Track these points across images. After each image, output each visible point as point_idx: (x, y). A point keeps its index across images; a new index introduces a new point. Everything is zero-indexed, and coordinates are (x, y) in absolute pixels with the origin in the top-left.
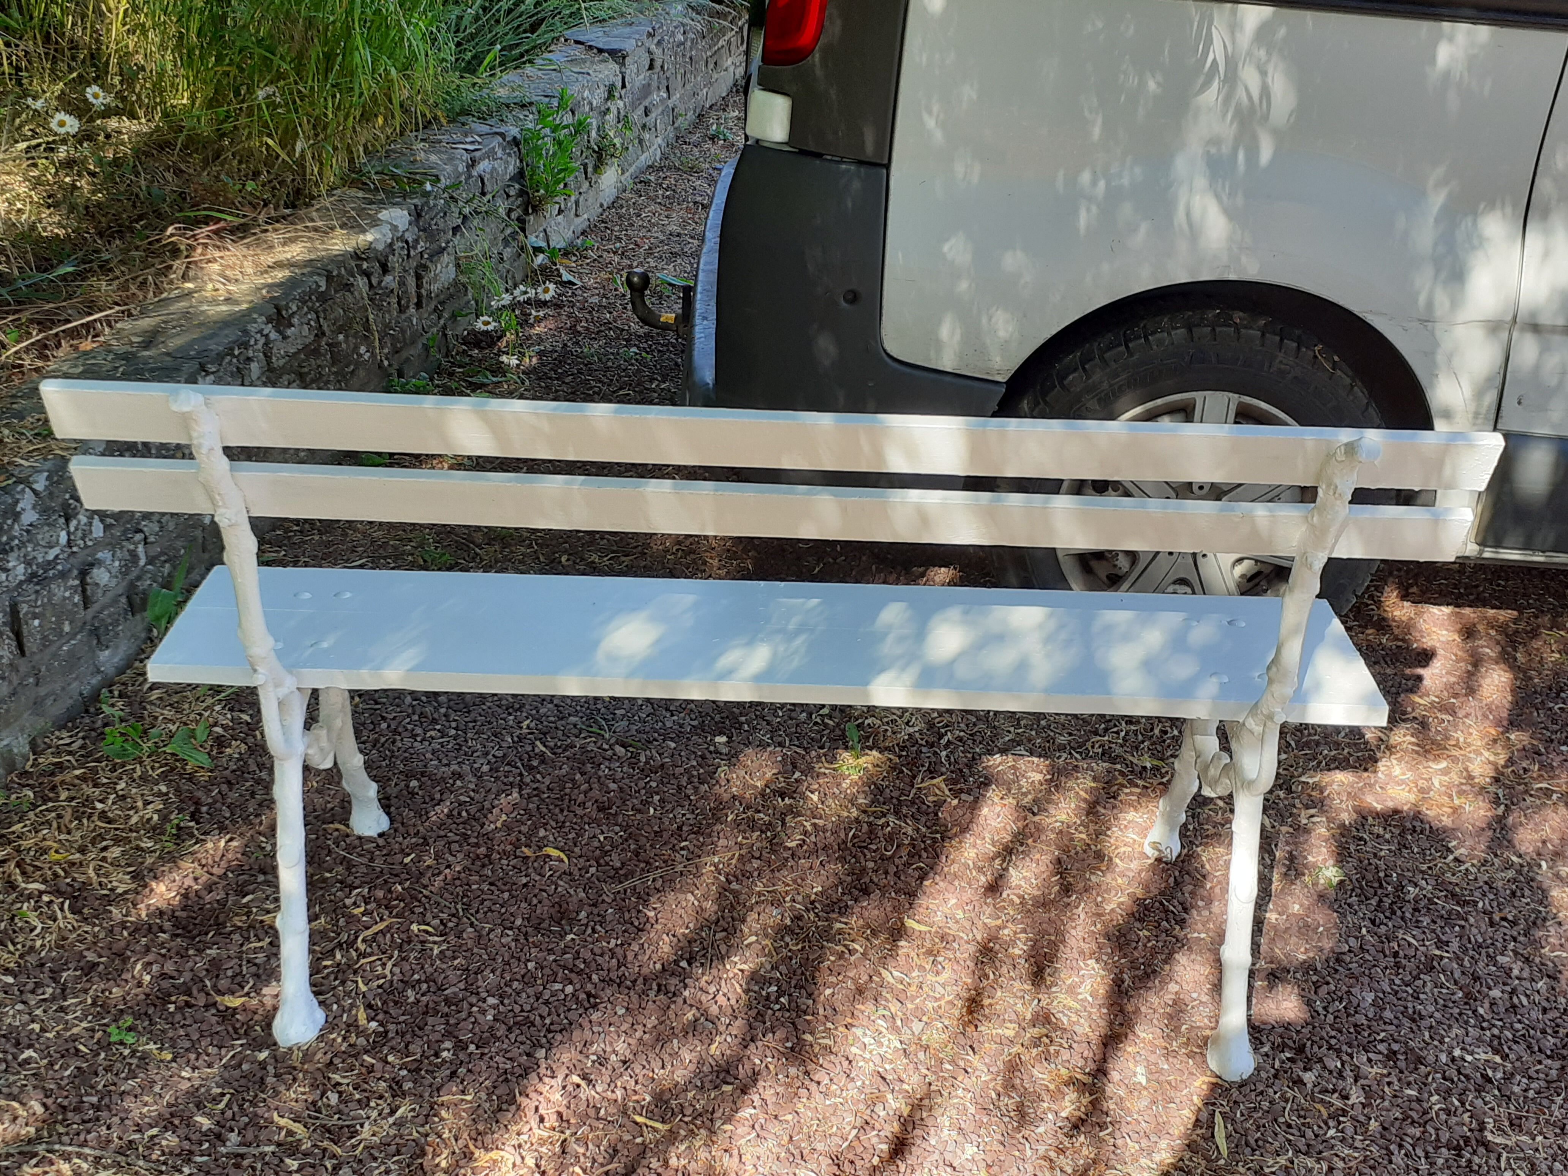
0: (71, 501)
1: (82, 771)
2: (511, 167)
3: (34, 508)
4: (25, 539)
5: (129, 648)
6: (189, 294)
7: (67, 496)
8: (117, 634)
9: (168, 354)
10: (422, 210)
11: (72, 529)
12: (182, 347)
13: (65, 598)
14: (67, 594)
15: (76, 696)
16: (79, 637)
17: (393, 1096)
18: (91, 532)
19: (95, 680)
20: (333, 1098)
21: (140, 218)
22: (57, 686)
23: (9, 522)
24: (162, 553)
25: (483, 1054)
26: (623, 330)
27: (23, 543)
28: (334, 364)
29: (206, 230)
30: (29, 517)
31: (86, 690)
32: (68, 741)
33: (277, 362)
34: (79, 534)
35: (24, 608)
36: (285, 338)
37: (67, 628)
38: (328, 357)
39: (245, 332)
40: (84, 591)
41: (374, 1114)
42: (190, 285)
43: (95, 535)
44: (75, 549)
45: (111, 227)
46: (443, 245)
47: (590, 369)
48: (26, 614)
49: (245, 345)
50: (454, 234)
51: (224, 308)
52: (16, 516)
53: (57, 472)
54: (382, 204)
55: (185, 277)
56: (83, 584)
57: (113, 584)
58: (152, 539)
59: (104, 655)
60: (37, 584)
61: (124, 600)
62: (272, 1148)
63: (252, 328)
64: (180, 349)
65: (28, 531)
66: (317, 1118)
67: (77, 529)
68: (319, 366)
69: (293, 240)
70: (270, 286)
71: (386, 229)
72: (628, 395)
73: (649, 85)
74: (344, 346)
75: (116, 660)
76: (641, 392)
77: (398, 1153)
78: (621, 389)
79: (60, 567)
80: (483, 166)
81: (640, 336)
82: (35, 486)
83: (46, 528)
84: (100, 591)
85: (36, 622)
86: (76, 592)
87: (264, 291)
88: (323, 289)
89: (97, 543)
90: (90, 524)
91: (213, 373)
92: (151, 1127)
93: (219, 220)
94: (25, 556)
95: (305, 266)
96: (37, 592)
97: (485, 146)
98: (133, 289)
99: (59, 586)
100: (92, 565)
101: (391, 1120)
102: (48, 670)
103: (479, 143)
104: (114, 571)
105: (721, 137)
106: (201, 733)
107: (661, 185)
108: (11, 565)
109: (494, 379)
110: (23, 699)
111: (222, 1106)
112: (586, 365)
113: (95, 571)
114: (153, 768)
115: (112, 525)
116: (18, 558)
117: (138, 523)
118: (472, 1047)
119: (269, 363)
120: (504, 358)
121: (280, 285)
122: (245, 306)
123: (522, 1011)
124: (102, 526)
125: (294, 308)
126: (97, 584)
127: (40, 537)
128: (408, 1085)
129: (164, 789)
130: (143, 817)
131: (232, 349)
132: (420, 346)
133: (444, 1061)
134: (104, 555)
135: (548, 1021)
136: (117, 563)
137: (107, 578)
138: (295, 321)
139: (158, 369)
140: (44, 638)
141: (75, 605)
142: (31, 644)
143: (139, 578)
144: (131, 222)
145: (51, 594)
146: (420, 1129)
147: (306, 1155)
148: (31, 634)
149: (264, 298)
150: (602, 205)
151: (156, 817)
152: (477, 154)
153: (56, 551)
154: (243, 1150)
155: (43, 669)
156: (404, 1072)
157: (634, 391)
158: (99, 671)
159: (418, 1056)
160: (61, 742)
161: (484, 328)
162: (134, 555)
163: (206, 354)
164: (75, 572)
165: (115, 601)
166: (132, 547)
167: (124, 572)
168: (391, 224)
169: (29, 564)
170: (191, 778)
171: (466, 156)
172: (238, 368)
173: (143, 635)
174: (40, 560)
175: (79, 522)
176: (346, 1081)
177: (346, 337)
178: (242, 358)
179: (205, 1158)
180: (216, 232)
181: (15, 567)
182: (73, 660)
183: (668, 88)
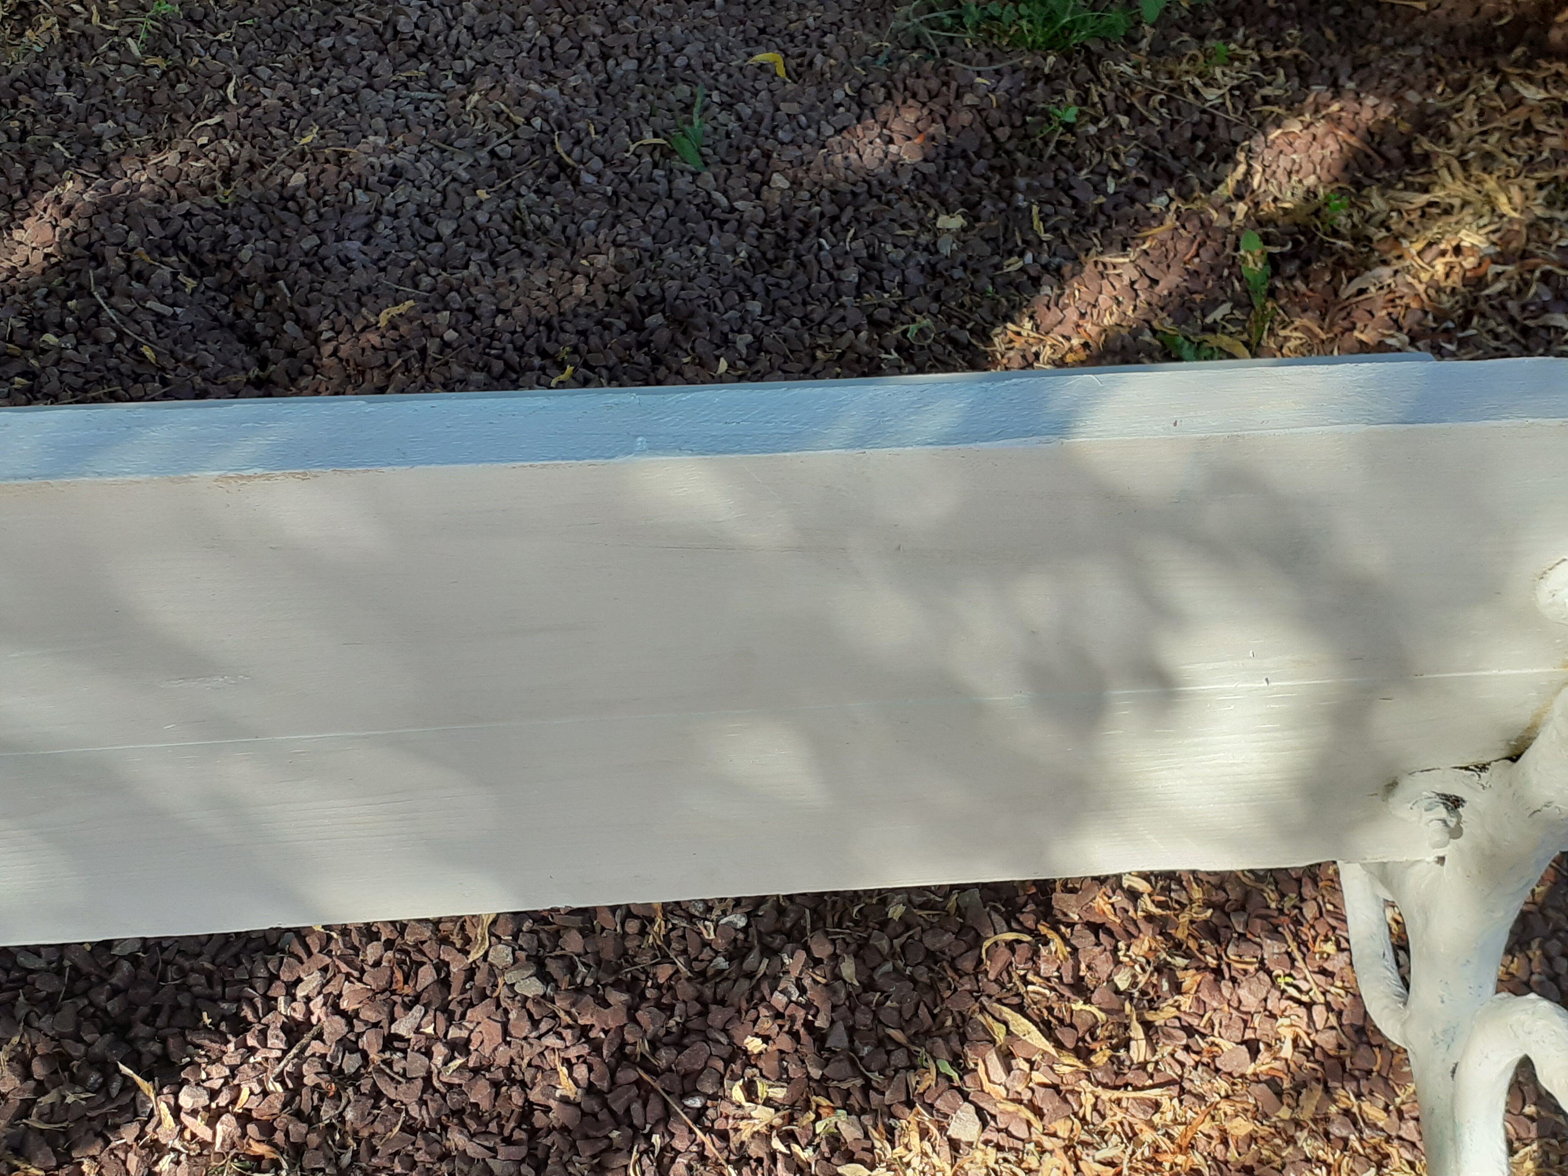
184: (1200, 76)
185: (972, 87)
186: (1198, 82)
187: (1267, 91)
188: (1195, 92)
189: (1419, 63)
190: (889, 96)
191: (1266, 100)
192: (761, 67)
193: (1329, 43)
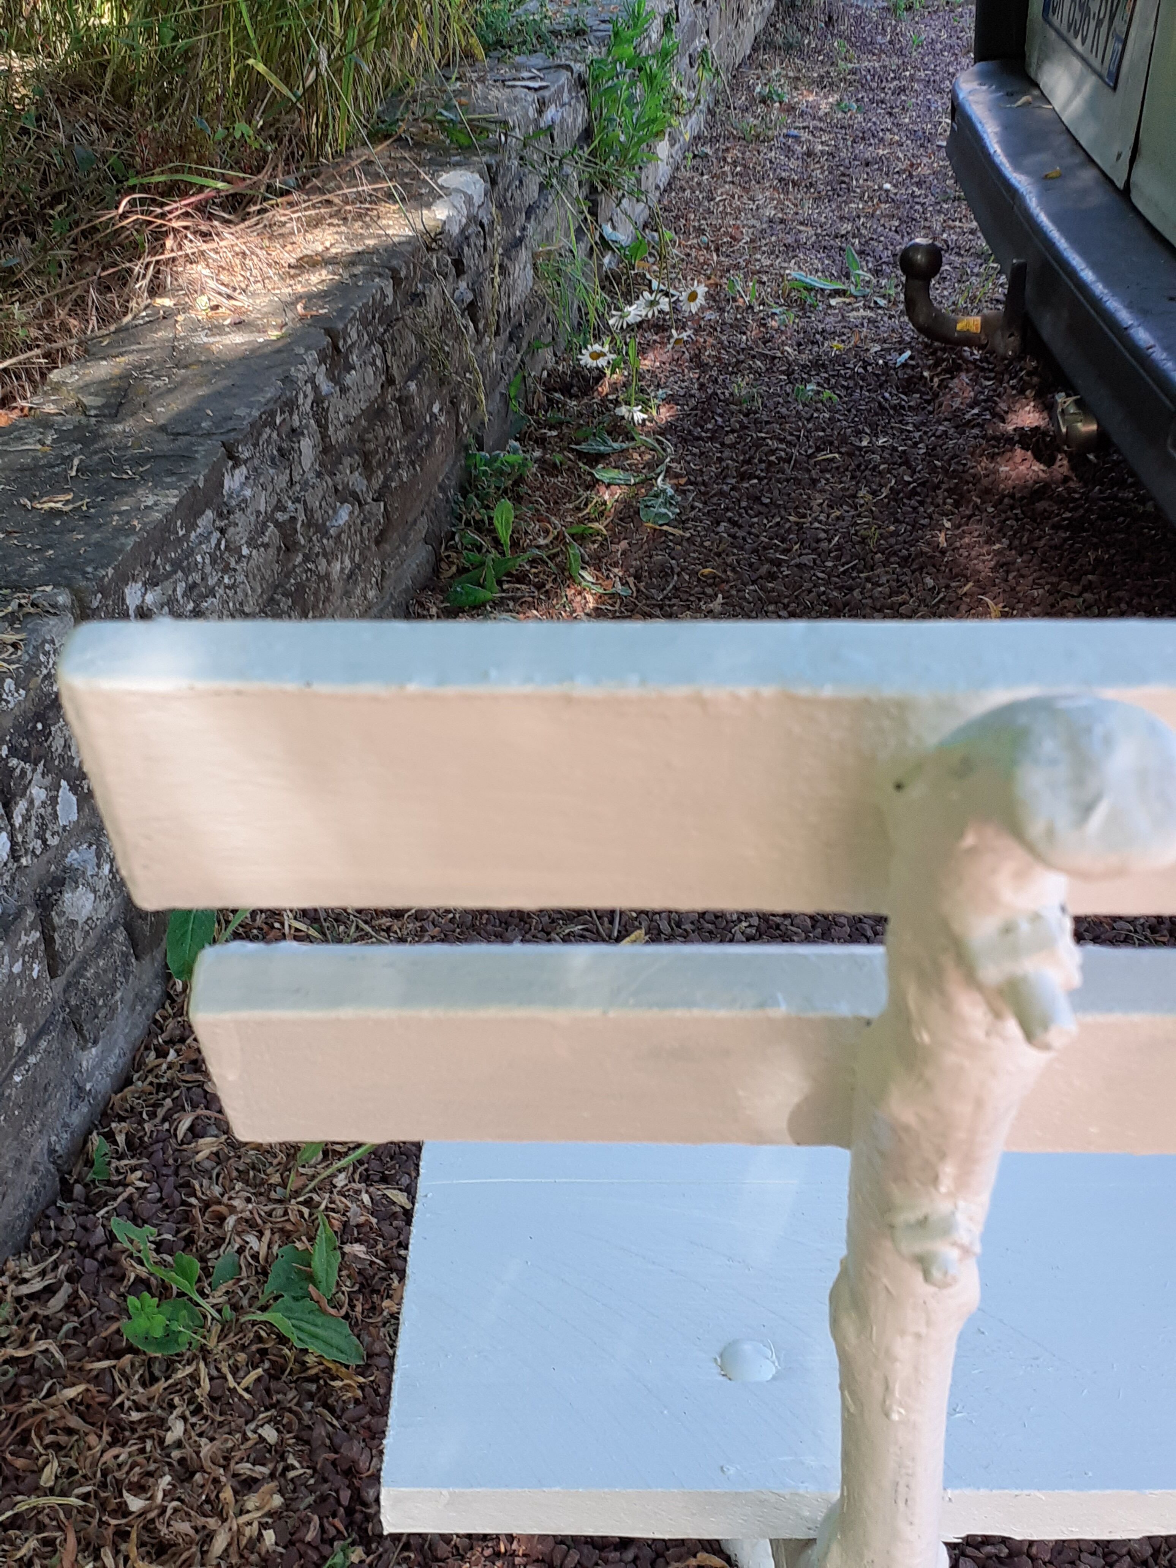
0: (13, 762)
1: (81, 1388)
2: (580, 119)
5: (135, 1025)
6: (168, 315)
8: (112, 1010)
9: (163, 429)
10: (496, 173)
11: (18, 821)
12: (180, 414)
14: (19, 967)
15: (46, 1165)
16: (43, 1044)
18: (55, 816)
19: (77, 1118)
21: (56, 199)
26: (774, 358)
28: (405, 433)
29: (179, 206)
31: (62, 1141)
32: (37, 1285)
33: (338, 435)
34: (33, 827)
36: (344, 390)
37: (20, 1037)
38: (399, 421)
39: (287, 379)
40: (49, 947)
42: (167, 302)
43: (62, 822)
44: (26, 862)
45: (10, 216)
46: (518, 234)
47: (756, 421)
49: (290, 405)
50: (528, 218)
51: (238, 338)
54: (440, 164)
55: (155, 290)
56: (47, 933)
59: (89, 1057)
61: (121, 935)
63: (300, 373)
64: (180, 418)
67: (27, 819)
68: (388, 439)
69: (315, 223)
70: (310, 298)
71: (459, 201)
72: (832, 460)
73: (695, 23)
74: (417, 401)
75: (111, 1059)
76: (851, 455)
78: (819, 450)
80: (551, 113)
81: (804, 366)
84: (78, 938)
86: (33, 957)
87: (299, 307)
88: (389, 301)
89: (68, 837)
90: (54, 800)
91: (245, 462)
93: (201, 189)
95: (353, 264)
97: (553, 83)
98: (61, 313)
100: (60, 885)
103: (542, 79)
104: (101, 886)
105: (775, 98)
106: (324, 1263)
107: (725, 159)
109: (616, 445)
112: (746, 415)
113: (66, 896)
114: (235, 1370)
119: (324, 436)
120: (623, 410)
121: (323, 295)
122: (274, 334)
124: (74, 799)
125: (354, 335)
126: (73, 923)
129: (270, 1434)
130: (240, 1532)
131: (272, 414)
132: (498, 397)
134: (81, 857)
136: (105, 866)
137: (89, 906)
138: (354, 358)
139: (148, 458)
141: (35, 983)
144: (43, 207)
149: (302, 318)
150: (657, 187)
151: (269, 1536)
152: (546, 94)
157: (839, 453)
158: (82, 1095)
160: (25, 1290)
161: (592, 363)
163: (230, 425)
164: (30, 915)
165: (104, 941)
168: (465, 194)
171: (532, 96)
172: (280, 450)
173: (156, 992)
175: (31, 802)
177: (419, 386)
178: (285, 430)
180: (200, 208)
182: (33, 1095)
183: (707, 33)
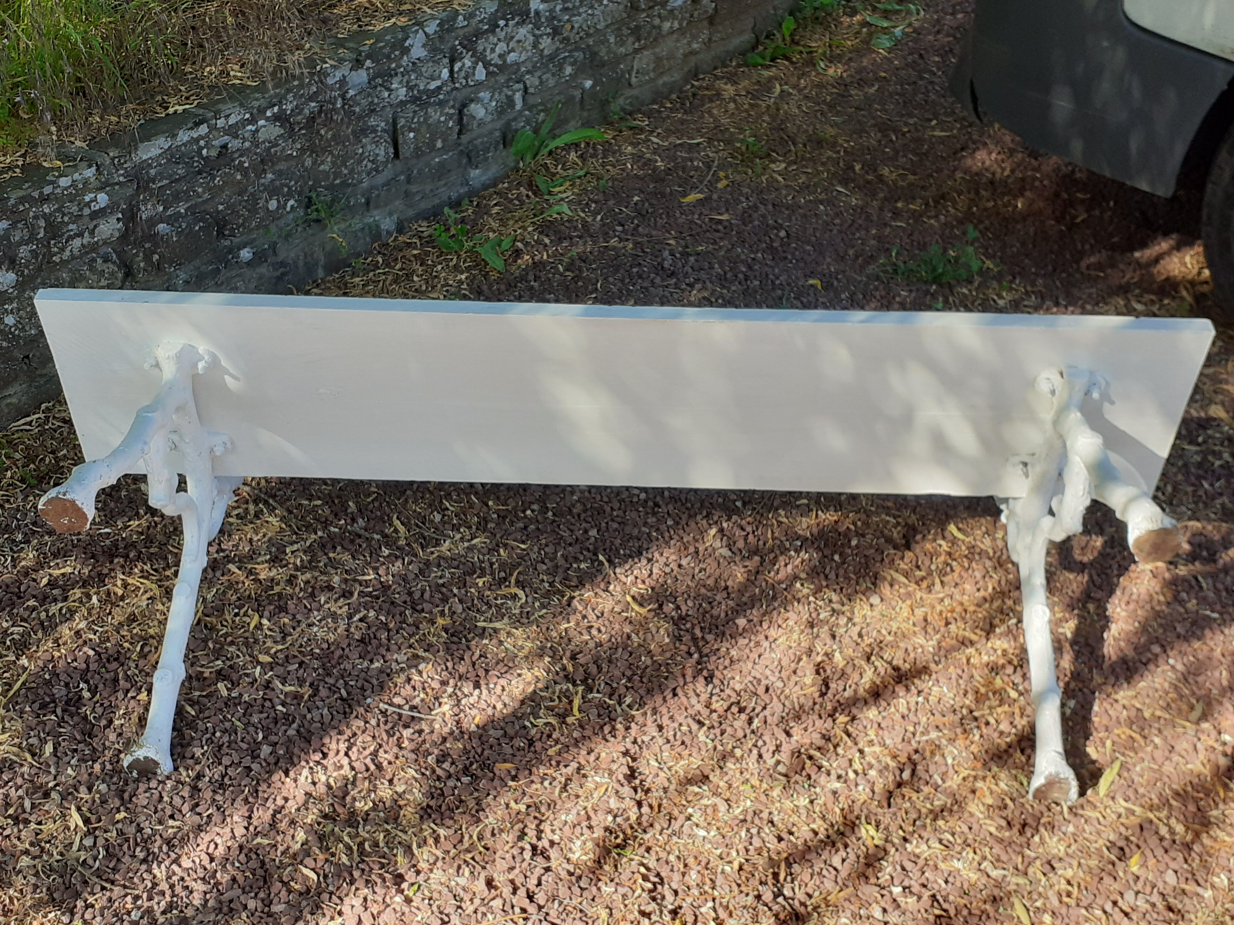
0: (458, 47)
1: (420, 252)
3: (424, 46)
4: (409, 68)
5: (498, 172)
7: (457, 43)
8: (486, 159)
11: (456, 69)
13: (439, 121)
14: (442, 119)
15: (444, 197)
16: (450, 154)
17: (477, 529)
18: (474, 74)
19: (463, 190)
20: (438, 517)
22: (428, 188)
23: (397, 53)
24: (541, 104)
25: (554, 521)
27: (408, 72)
30: (418, 51)
34: (463, 74)
35: (402, 122)
37: (439, 144)
40: (461, 120)
41: (458, 536)
43: (477, 78)
44: (457, 85)
48: (403, 126)
52: (406, 51)
53: (448, 21)
56: (461, 113)
57: (489, 118)
58: (531, 90)
59: (474, 173)
60: (418, 106)
61: (497, 134)
62: (378, 537)
65: (414, 64)
66: (420, 528)
67: (460, 69)
75: (484, 178)
77: (457, 567)
79: (441, 97)
82: (426, 29)
83: (430, 64)
84: (475, 124)
85: (412, 135)
86: (451, 118)
89: (479, 84)
90: (474, 68)
92: (319, 498)
94: (408, 82)
96: (415, 112)
99: (435, 111)
100: (472, 101)
101: (466, 544)
102: (419, 173)
104: (490, 109)
106: (506, 244)
108: (394, 86)
110: (393, 190)
111: (369, 500)
113: (473, 106)
114: (464, 261)
115: (493, 72)
116: (401, 82)
117: (523, 76)
118: (550, 514)
123: (601, 500)
124: (484, 71)
126: (474, 118)
127: (424, 70)
128: (491, 525)
133: (526, 517)
134: (485, 95)
135: (615, 513)
136: (494, 104)
137: (483, 114)
140: (417, 148)
141: (450, 128)
142: (406, 151)
143: (515, 119)
145: (427, 117)
146: (481, 557)
147: (398, 548)
148: (405, 142)
153: (438, 83)
154: (362, 532)
155: (415, 172)
156: (495, 516)
158: (467, 184)
159: (510, 508)
160: (420, 229)
162: (510, 101)
164: (455, 103)
165: (489, 133)
166: (510, 93)
167: (500, 111)
169: (410, 88)
170: (486, 275)
173: (512, 165)
174: (422, 88)
175: (464, 65)
176: (451, 508)
179: (337, 530)
181: (397, 89)
182: (442, 171)
184: (997, 295)
185: (899, 295)
186: (995, 297)
187: (1026, 303)
188: (994, 301)
189: (1094, 296)
190: (864, 297)
191: (1025, 306)
192: (812, 286)
193: (1057, 288)
